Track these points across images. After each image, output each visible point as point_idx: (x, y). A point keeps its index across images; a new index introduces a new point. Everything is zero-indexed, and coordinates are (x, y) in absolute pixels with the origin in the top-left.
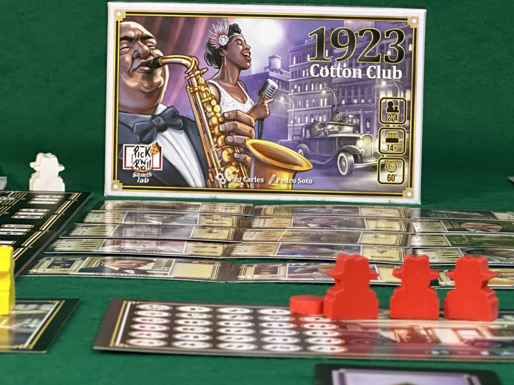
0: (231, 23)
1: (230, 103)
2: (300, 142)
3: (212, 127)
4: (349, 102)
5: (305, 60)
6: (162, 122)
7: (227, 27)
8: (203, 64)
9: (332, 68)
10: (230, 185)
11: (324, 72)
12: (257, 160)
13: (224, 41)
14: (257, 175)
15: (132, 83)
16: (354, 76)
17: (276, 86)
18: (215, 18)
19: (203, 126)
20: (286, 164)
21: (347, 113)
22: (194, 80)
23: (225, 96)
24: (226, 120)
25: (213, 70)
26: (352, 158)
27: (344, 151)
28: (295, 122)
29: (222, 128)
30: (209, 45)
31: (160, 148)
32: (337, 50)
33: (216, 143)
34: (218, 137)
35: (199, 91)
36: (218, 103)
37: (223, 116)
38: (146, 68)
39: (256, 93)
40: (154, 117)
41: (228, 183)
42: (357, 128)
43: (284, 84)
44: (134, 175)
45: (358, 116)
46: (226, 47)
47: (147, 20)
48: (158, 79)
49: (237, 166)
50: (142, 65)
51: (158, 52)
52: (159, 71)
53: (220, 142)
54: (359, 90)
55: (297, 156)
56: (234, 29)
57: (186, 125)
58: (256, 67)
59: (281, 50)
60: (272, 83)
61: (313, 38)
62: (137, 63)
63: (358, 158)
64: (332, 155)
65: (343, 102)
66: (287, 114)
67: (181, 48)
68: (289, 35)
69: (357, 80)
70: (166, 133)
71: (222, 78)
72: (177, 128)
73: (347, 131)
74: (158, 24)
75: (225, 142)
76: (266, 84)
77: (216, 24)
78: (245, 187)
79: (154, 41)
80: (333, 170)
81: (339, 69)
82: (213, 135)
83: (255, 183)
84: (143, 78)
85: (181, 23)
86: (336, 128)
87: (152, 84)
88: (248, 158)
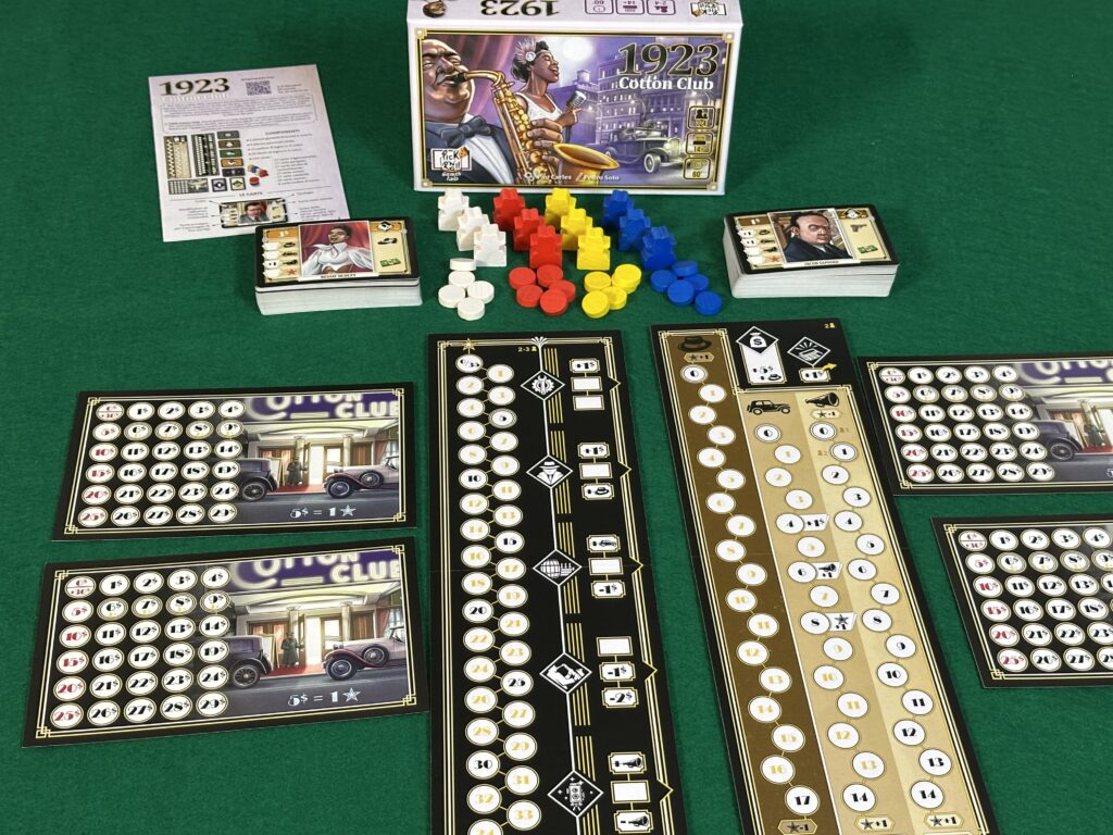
0: (539, 41)
1: (537, 113)
2: (607, 145)
3: (520, 134)
4: (658, 110)
5: (614, 73)
6: (470, 129)
7: (534, 44)
8: (510, 78)
9: (642, 81)
10: (538, 182)
11: (634, 84)
12: (565, 161)
13: (531, 57)
14: (564, 173)
15: (437, 96)
16: (664, 88)
17: (585, 98)
18: (521, 36)
19: (511, 133)
20: (594, 164)
21: (655, 119)
22: (501, 93)
23: (533, 106)
24: (533, 127)
25: (521, 84)
26: (658, 158)
27: (651, 152)
28: (603, 128)
29: (530, 134)
30: (516, 61)
31: (468, 152)
32: (648, 65)
33: (524, 147)
34: (526, 142)
35: (506, 102)
36: (526, 112)
37: (531, 124)
38: (452, 82)
39: (564, 104)
40: (461, 125)
41: (536, 180)
42: (665, 133)
43: (593, 95)
44: (444, 175)
45: (667, 123)
46: (533, 63)
47: (451, 38)
48: (464, 90)
49: (545, 166)
50: (447, 79)
51: (463, 68)
52: (465, 85)
53: (528, 146)
54: (669, 101)
55: (605, 157)
56: (542, 46)
57: (494, 132)
58: (564, 80)
59: (590, 65)
60: (580, 94)
61: (623, 53)
62: (441, 78)
63: (664, 158)
64: (639, 157)
65: (652, 111)
66: (595, 121)
67: (487, 63)
68: (599, 51)
69: (668, 91)
70: (474, 139)
71: (529, 91)
72: (485, 134)
73: (655, 135)
74: (461, 42)
75: (533, 146)
76: (574, 95)
77: (523, 41)
78: (553, 183)
79: (458, 57)
80: (640, 169)
81: (649, 81)
82: (521, 140)
83: (563, 180)
84: (448, 91)
85: (486, 40)
86: (644, 133)
87: (458, 97)
88: (556, 160)
